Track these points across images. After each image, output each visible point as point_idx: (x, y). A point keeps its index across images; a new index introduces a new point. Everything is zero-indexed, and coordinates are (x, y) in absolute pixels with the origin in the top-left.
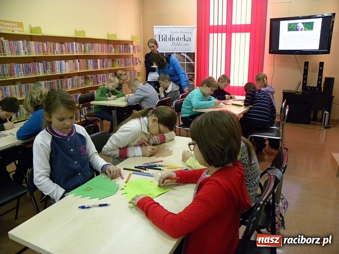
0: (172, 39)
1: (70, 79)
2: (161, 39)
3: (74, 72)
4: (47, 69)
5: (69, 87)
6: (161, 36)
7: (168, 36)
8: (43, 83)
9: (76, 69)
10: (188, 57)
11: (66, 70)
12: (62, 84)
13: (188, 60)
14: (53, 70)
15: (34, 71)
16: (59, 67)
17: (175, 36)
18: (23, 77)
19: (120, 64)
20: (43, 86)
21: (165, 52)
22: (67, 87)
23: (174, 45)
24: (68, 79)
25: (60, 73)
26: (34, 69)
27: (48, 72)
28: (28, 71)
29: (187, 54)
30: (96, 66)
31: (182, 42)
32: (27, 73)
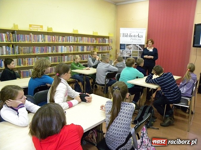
0: (130, 36)
1: (67, 56)
2: (124, 36)
3: (69, 52)
4: (53, 50)
5: (65, 60)
6: (124, 34)
7: (129, 34)
8: (50, 57)
9: (71, 51)
10: (140, 47)
11: (64, 51)
12: (61, 59)
13: (140, 49)
14: (57, 51)
15: (46, 51)
16: (61, 49)
17: (133, 34)
18: (40, 54)
19: (99, 50)
20: (50, 59)
21: (126, 43)
22: (64, 60)
23: (132, 39)
24: (65, 56)
25: (61, 53)
26: (46, 50)
27: (54, 52)
28: (42, 51)
29: (140, 45)
30: (83, 50)
31: (137, 38)
32: (42, 52)
